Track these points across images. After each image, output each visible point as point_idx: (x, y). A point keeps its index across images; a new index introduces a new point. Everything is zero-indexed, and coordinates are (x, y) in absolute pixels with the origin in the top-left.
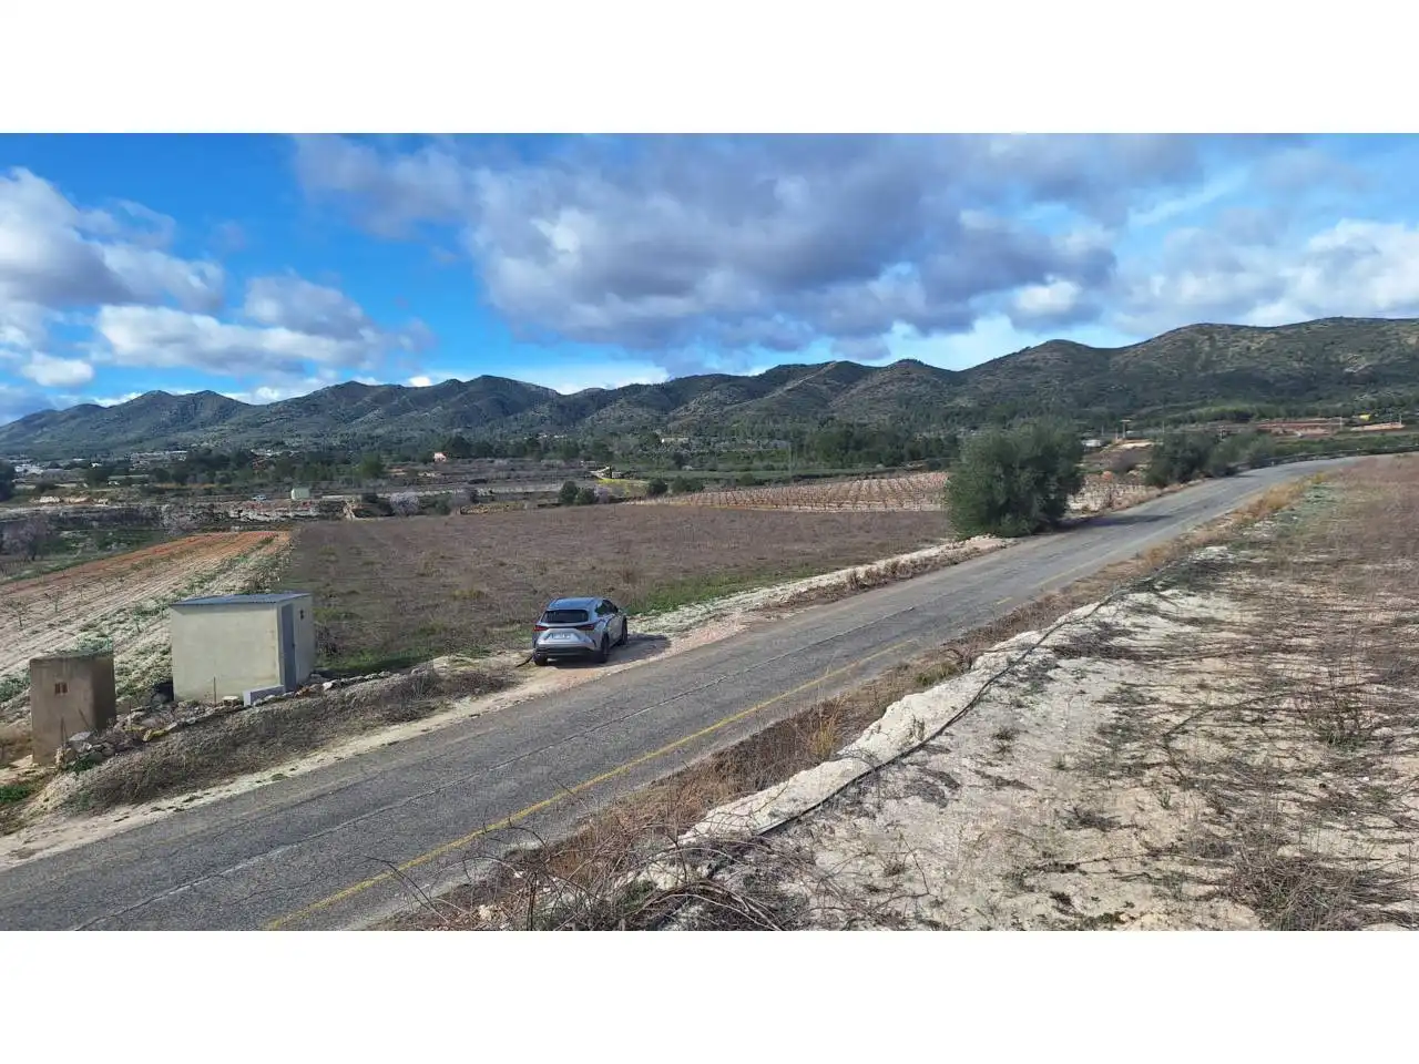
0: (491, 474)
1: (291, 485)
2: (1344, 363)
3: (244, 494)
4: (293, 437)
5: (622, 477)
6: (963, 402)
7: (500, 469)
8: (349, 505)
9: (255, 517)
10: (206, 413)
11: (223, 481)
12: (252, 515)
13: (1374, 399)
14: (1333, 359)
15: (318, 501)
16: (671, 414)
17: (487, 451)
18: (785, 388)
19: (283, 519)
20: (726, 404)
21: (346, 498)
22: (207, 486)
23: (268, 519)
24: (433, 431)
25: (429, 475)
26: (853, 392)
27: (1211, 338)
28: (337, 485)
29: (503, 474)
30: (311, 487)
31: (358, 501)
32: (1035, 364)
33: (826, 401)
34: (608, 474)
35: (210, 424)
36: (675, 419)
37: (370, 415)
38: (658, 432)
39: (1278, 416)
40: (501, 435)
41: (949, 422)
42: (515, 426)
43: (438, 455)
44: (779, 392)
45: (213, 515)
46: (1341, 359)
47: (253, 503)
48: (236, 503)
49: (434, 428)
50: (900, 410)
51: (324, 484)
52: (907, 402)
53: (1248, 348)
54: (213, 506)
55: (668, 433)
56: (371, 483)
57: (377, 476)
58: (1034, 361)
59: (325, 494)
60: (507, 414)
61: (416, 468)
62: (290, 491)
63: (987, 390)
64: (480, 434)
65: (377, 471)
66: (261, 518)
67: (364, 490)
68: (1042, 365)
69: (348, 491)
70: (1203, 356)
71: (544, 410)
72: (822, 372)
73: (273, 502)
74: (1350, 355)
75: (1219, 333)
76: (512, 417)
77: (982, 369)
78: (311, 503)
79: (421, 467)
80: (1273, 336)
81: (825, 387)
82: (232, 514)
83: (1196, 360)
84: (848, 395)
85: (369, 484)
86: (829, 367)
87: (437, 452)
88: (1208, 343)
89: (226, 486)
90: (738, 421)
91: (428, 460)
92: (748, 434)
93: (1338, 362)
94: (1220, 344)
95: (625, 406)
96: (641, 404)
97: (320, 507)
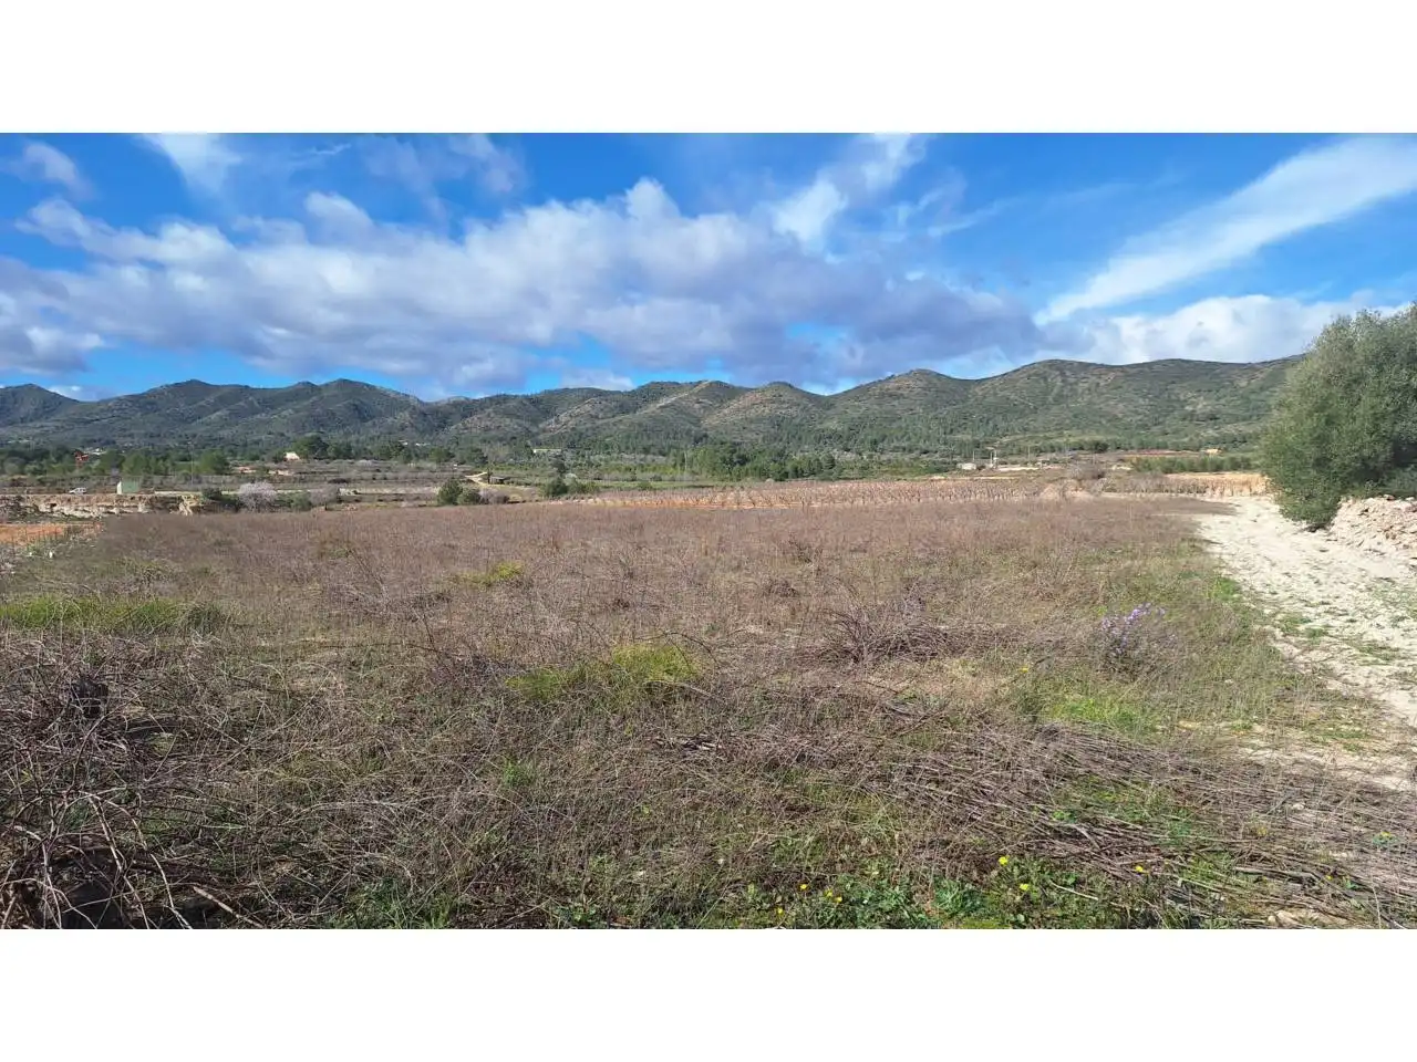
0: (353, 474)
1: (117, 479)
2: (1185, 401)
3: (59, 487)
4: (124, 436)
5: (501, 482)
6: (833, 425)
7: (364, 469)
8: (187, 502)
9: (72, 512)
10: (27, 408)
11: (35, 473)
12: (67, 510)
13: (1217, 435)
14: (1173, 397)
15: (150, 496)
16: (541, 426)
17: (346, 453)
18: (658, 405)
19: (105, 516)
20: (597, 417)
21: (183, 495)
22: (16, 477)
23: (87, 515)
24: (282, 435)
25: (280, 473)
26: (726, 411)
27: (1063, 374)
28: (173, 479)
29: (366, 475)
30: (141, 481)
31: (196, 497)
32: (900, 392)
33: (699, 421)
34: (487, 479)
35: (31, 421)
36: (544, 431)
37: (213, 416)
38: (529, 443)
39: (1132, 448)
40: (357, 442)
41: (821, 443)
42: (373, 432)
43: (290, 456)
44: (653, 408)
45: (20, 508)
46: (1182, 398)
47: (68, 496)
48: (48, 496)
49: (284, 432)
50: (772, 430)
51: (157, 479)
52: (778, 423)
53: (1098, 384)
54: (20, 499)
55: (539, 445)
56: (214, 478)
57: (219, 472)
58: (899, 388)
59: (159, 489)
60: (364, 420)
61: (266, 465)
62: (115, 485)
63: (856, 415)
64: (335, 437)
65: (221, 468)
66: (78, 514)
67: (206, 486)
68: (905, 393)
69: (186, 487)
70: (1056, 391)
71: (404, 417)
72: (696, 389)
73: (94, 497)
74: (1190, 395)
75: (1069, 370)
76: (370, 423)
77: (850, 394)
78: (140, 498)
79: (273, 465)
80: (1119, 374)
81: (697, 406)
82: (43, 508)
83: (1049, 394)
84: (721, 414)
85: (213, 481)
86: (703, 386)
87: (290, 451)
88: (1059, 379)
89: (39, 477)
90: (611, 436)
91: (279, 459)
92: (623, 448)
93: (1178, 400)
94: (1072, 380)
95: (492, 415)
96: (509, 414)
97: (151, 503)
